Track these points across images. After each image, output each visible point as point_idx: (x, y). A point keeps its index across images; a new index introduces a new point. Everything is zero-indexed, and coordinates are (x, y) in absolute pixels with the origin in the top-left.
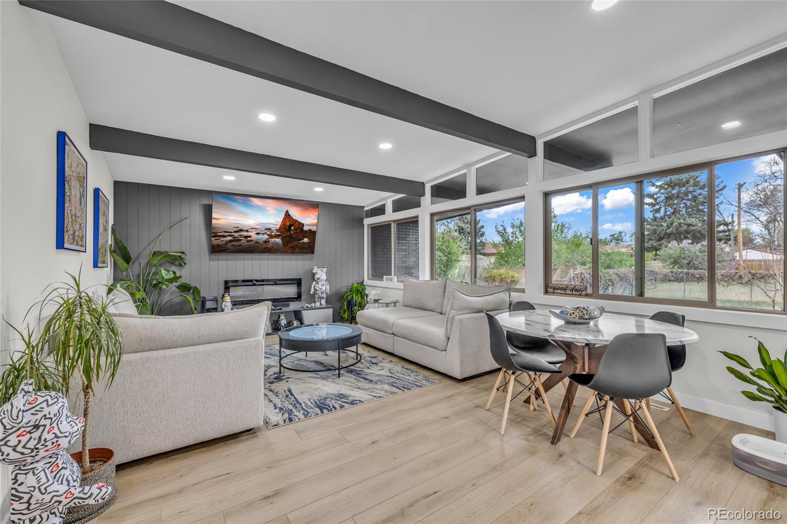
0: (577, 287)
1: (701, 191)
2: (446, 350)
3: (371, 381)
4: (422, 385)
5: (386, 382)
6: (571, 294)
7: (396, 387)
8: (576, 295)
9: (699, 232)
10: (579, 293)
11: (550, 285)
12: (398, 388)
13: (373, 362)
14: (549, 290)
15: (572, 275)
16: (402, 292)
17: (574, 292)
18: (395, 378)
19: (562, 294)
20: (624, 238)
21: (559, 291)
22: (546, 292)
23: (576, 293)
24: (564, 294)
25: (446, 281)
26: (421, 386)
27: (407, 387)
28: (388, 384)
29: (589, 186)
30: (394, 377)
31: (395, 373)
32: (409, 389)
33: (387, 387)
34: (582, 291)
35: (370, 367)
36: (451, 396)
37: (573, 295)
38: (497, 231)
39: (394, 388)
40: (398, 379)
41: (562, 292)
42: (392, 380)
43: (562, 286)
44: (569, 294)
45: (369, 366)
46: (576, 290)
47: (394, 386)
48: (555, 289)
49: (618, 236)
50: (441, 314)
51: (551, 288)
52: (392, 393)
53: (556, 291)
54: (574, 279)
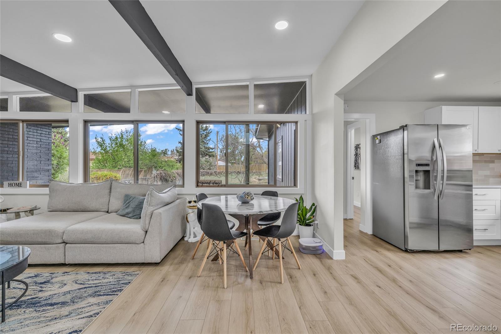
0: (216, 181)
1: (203, 132)
2: (143, 242)
3: (64, 304)
4: (129, 281)
5: (86, 295)
6: (213, 186)
7: (104, 295)
8: (216, 186)
9: (203, 152)
10: (217, 185)
11: (199, 181)
12: (107, 295)
13: (39, 282)
14: (199, 184)
15: (156, 175)
16: (48, 197)
17: (215, 185)
18: (91, 287)
19: (207, 186)
20: (168, 153)
21: (206, 185)
22: (197, 186)
23: (216, 185)
24: (209, 186)
25: (112, 183)
26: (130, 283)
27: (116, 289)
28: (90, 296)
29: (224, 122)
30: (89, 287)
31: (87, 282)
32: (121, 290)
33: (92, 300)
34: (219, 183)
35: (44, 289)
36: (164, 279)
37: (214, 186)
38: (97, 142)
39: (101, 297)
40: (96, 286)
41: (208, 185)
42: (90, 291)
43: (207, 181)
44: (212, 186)
45: (40, 289)
46: (216, 183)
47: (100, 295)
48: (203, 183)
49: (165, 152)
50: (108, 212)
51: (200, 183)
52: (107, 303)
53: (204, 185)
54: (157, 177)
